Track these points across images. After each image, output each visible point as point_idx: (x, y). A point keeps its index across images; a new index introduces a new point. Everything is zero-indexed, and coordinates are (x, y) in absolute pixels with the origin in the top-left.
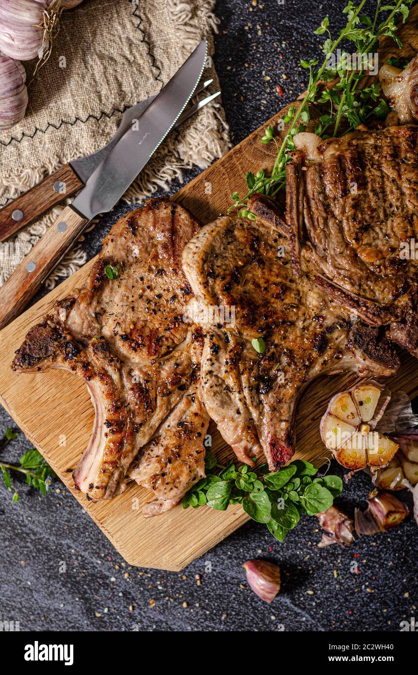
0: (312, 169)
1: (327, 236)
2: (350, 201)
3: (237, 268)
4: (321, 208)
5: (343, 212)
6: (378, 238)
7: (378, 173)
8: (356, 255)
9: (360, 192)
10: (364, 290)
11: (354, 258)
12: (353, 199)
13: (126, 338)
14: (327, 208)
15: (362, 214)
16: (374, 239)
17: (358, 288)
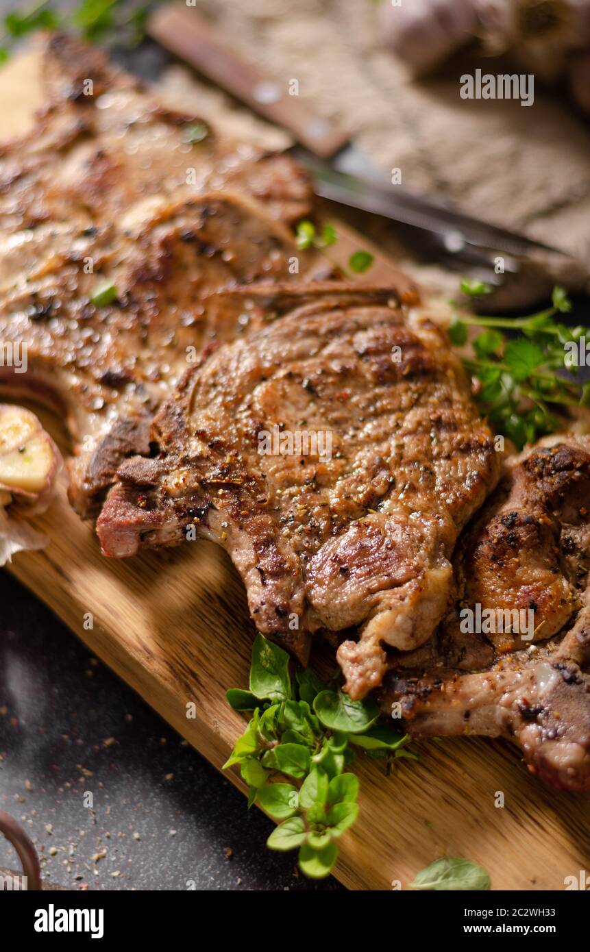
0: (393, 313)
1: (290, 336)
2: (351, 364)
3: (219, 253)
4: (333, 324)
5: (332, 357)
6: (298, 409)
7: (405, 400)
8: (264, 379)
9: (369, 376)
10: (207, 392)
11: (259, 376)
12: (356, 368)
13: (101, 156)
14: (334, 332)
15: (333, 383)
16: (295, 403)
17: (211, 381)
